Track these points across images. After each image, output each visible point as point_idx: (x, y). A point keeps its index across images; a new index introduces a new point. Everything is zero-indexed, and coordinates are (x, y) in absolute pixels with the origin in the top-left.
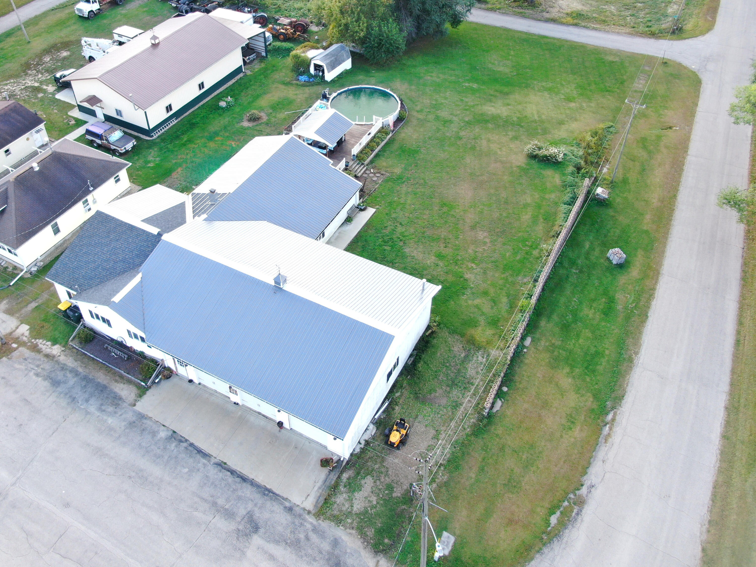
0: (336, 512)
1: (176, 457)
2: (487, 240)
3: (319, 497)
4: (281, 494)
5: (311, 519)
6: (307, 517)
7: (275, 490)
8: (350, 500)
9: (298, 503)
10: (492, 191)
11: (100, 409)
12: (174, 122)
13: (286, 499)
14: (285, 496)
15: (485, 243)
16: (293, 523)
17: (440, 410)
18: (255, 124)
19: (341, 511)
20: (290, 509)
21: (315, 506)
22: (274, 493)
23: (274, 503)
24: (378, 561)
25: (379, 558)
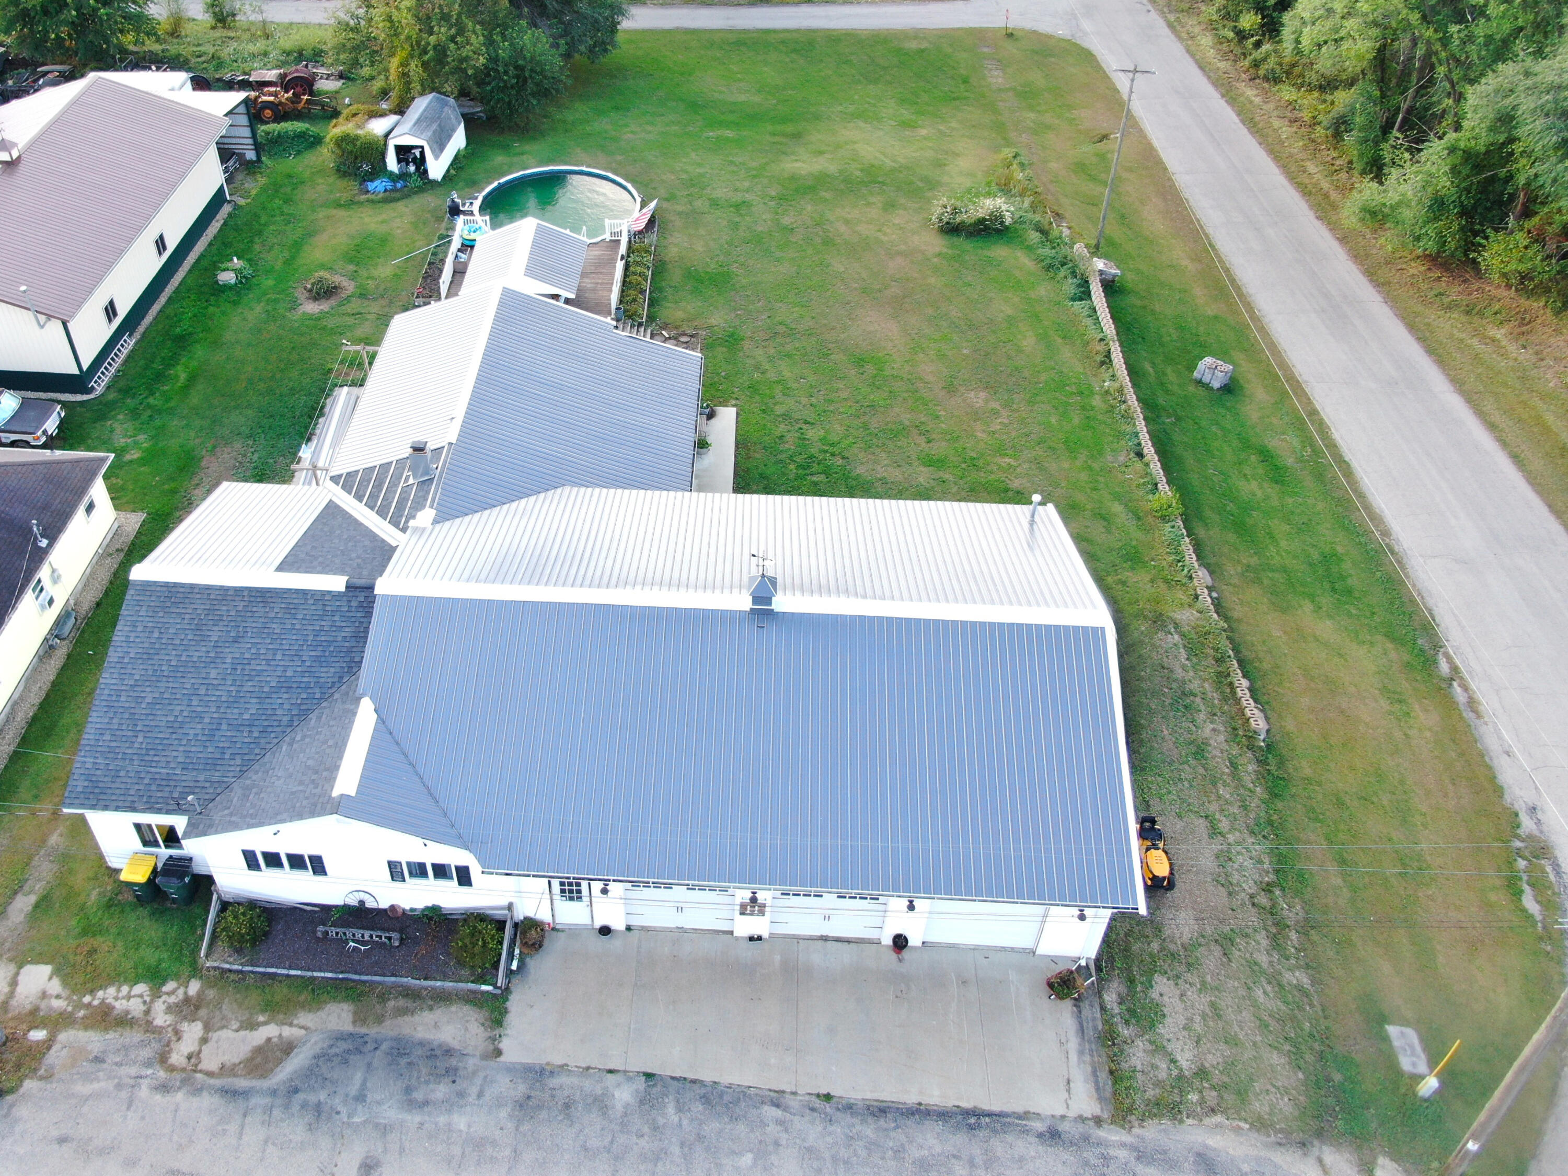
0: (1151, 1093)
1: (700, 1138)
2: (995, 405)
3: (1094, 1073)
4: (1007, 1108)
5: (1113, 1135)
6: (1101, 1133)
7: (986, 1106)
8: (1158, 1048)
9: (1060, 1111)
10: (930, 311)
11: (412, 1104)
12: (128, 344)
13: (1026, 1115)
14: (1020, 1109)
15: (996, 413)
16: (1086, 1163)
17: (1179, 770)
18: (333, 302)
19: (1158, 1084)
20: (1053, 1135)
21: (1100, 1099)
22: (990, 1115)
23: (1010, 1138)
24: (1320, 1161)
25: (1315, 1151)
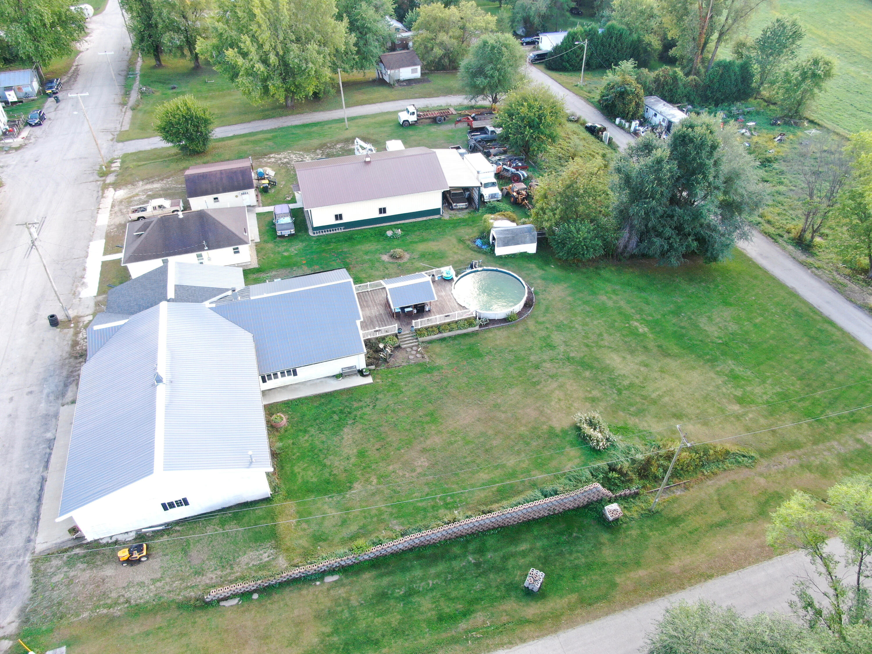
0: (42, 568)
1: (35, 455)
2: (419, 470)
3: (49, 549)
4: (39, 528)
5: (28, 558)
6: (29, 554)
7: (40, 521)
8: (58, 568)
9: (37, 542)
11: (48, 395)
12: (341, 230)
13: (37, 532)
14: (39, 531)
15: (413, 471)
16: (18, 551)
17: (186, 566)
18: (391, 260)
19: (45, 569)
20: (29, 540)
21: (40, 553)
22: (38, 523)
23: (29, 529)
24: (13, 622)
25: (17, 620)
